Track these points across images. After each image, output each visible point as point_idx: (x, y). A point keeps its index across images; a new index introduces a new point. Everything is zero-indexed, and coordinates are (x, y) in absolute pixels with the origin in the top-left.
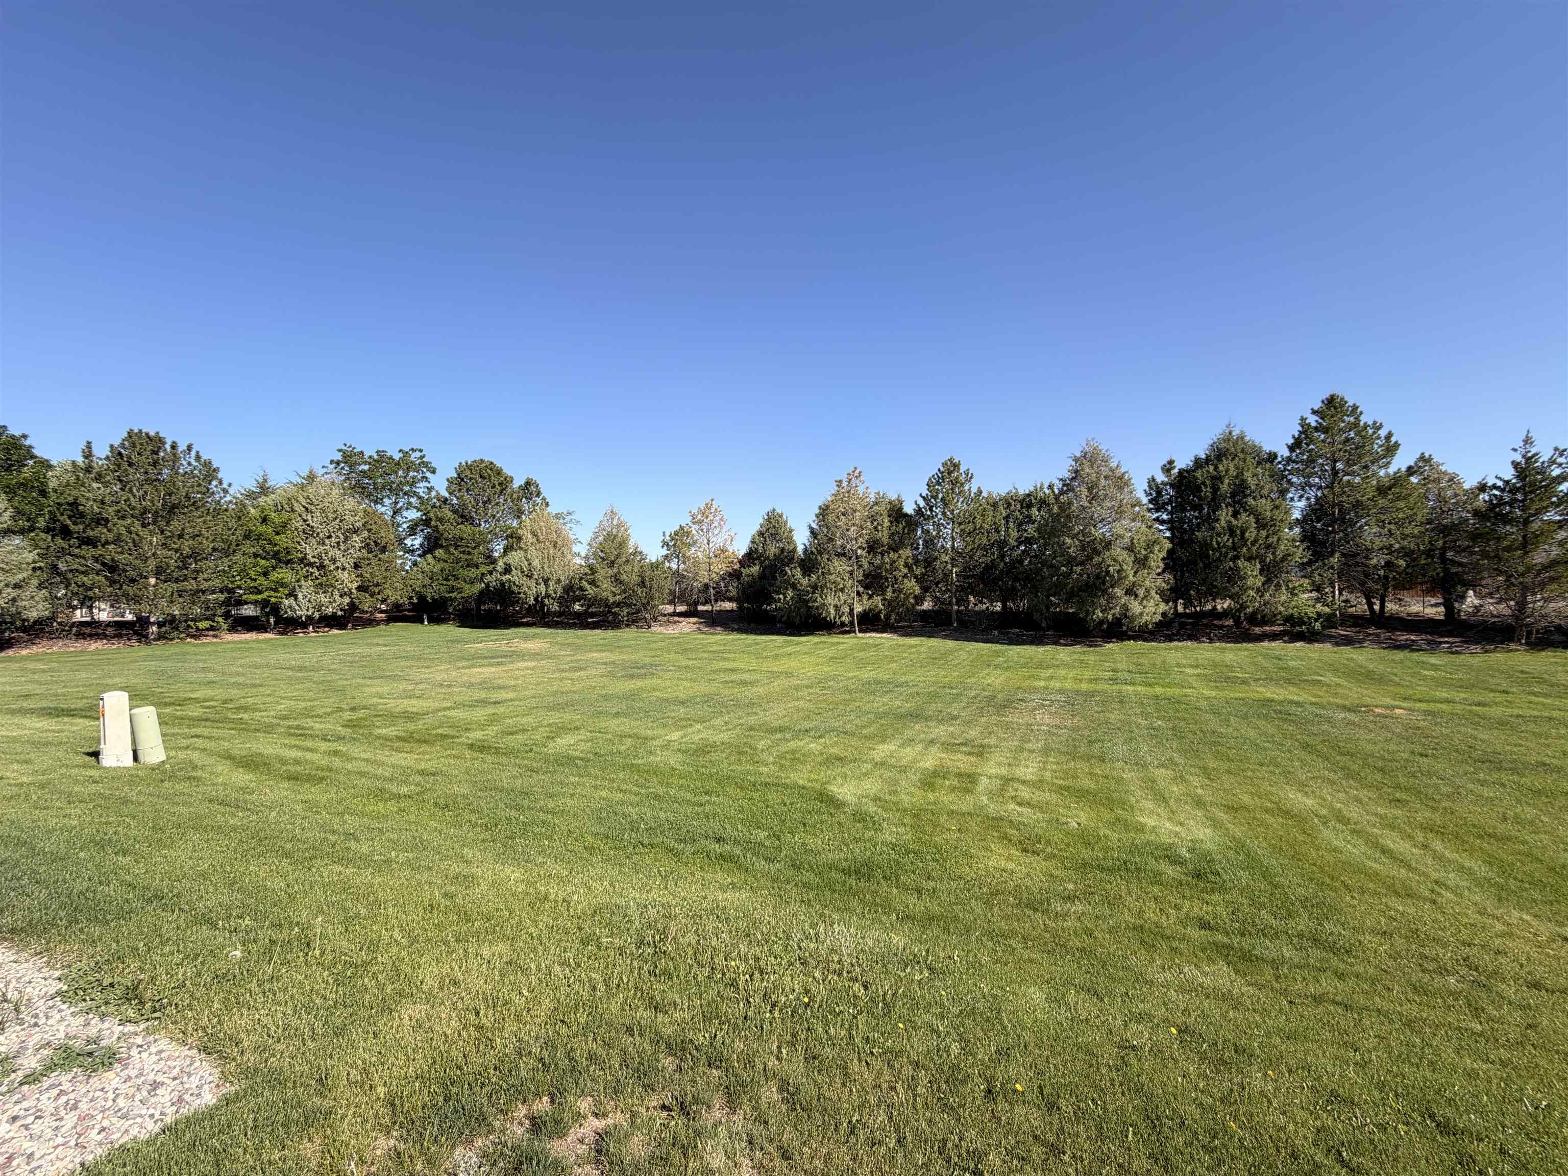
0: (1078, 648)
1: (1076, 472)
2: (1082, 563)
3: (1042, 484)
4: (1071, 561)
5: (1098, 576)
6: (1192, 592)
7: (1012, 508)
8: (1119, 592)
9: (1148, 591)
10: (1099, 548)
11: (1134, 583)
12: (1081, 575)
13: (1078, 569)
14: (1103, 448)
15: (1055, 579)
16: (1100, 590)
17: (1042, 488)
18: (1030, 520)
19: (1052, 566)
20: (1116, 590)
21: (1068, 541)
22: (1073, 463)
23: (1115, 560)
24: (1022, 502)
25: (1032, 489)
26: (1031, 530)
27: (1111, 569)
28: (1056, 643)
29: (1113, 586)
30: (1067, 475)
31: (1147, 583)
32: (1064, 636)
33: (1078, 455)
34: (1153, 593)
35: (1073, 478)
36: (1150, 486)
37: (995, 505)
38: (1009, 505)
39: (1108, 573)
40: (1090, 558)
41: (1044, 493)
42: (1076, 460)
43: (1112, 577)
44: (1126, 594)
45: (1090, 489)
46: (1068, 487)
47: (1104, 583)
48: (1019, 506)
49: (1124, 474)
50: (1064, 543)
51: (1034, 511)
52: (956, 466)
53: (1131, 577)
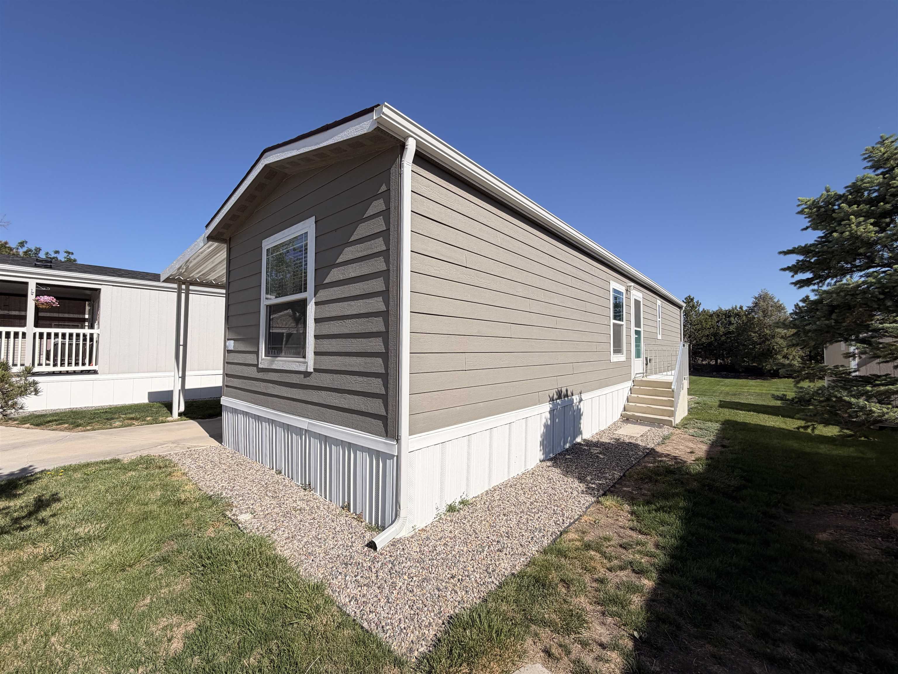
0: (758, 380)
1: (756, 303)
2: (760, 344)
3: (736, 306)
4: (754, 343)
5: (768, 350)
6: (819, 357)
7: (720, 317)
8: (779, 357)
9: (794, 356)
10: (769, 338)
11: (787, 353)
12: (759, 349)
13: (758, 347)
14: (770, 293)
15: (746, 351)
16: (769, 356)
17: (736, 308)
18: (730, 323)
19: (744, 345)
20: (778, 356)
21: (753, 334)
22: (754, 300)
23: (777, 343)
24: (725, 314)
25: (731, 309)
26: (732, 328)
27: (775, 347)
28: (747, 378)
29: (776, 354)
30: (751, 305)
31: (794, 353)
32: (751, 376)
33: (757, 296)
34: (797, 357)
35: (754, 307)
36: (796, 308)
37: (711, 316)
38: (718, 316)
39: (773, 349)
40: (764, 342)
41: (737, 310)
42: (756, 298)
43: (776, 350)
44: (783, 358)
45: (763, 312)
46: (751, 310)
47: (771, 353)
48: (724, 317)
49: (781, 305)
50: (750, 335)
51: (732, 319)
52: (692, 300)
53: (785, 351)
